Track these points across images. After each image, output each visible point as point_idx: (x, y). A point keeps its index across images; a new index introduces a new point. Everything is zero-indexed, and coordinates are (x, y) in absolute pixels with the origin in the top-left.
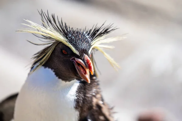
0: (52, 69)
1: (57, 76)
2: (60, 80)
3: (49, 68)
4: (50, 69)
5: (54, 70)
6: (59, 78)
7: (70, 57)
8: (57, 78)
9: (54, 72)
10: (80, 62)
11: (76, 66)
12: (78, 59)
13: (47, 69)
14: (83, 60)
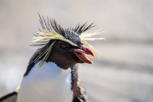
0: (53, 62)
1: (59, 66)
2: (62, 69)
3: (50, 62)
4: (52, 63)
5: (56, 62)
6: (61, 67)
7: (69, 49)
8: (59, 68)
9: (55, 63)
10: (80, 51)
11: (77, 55)
12: (77, 49)
13: (49, 63)
14: (82, 49)
